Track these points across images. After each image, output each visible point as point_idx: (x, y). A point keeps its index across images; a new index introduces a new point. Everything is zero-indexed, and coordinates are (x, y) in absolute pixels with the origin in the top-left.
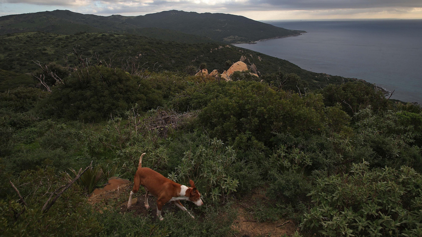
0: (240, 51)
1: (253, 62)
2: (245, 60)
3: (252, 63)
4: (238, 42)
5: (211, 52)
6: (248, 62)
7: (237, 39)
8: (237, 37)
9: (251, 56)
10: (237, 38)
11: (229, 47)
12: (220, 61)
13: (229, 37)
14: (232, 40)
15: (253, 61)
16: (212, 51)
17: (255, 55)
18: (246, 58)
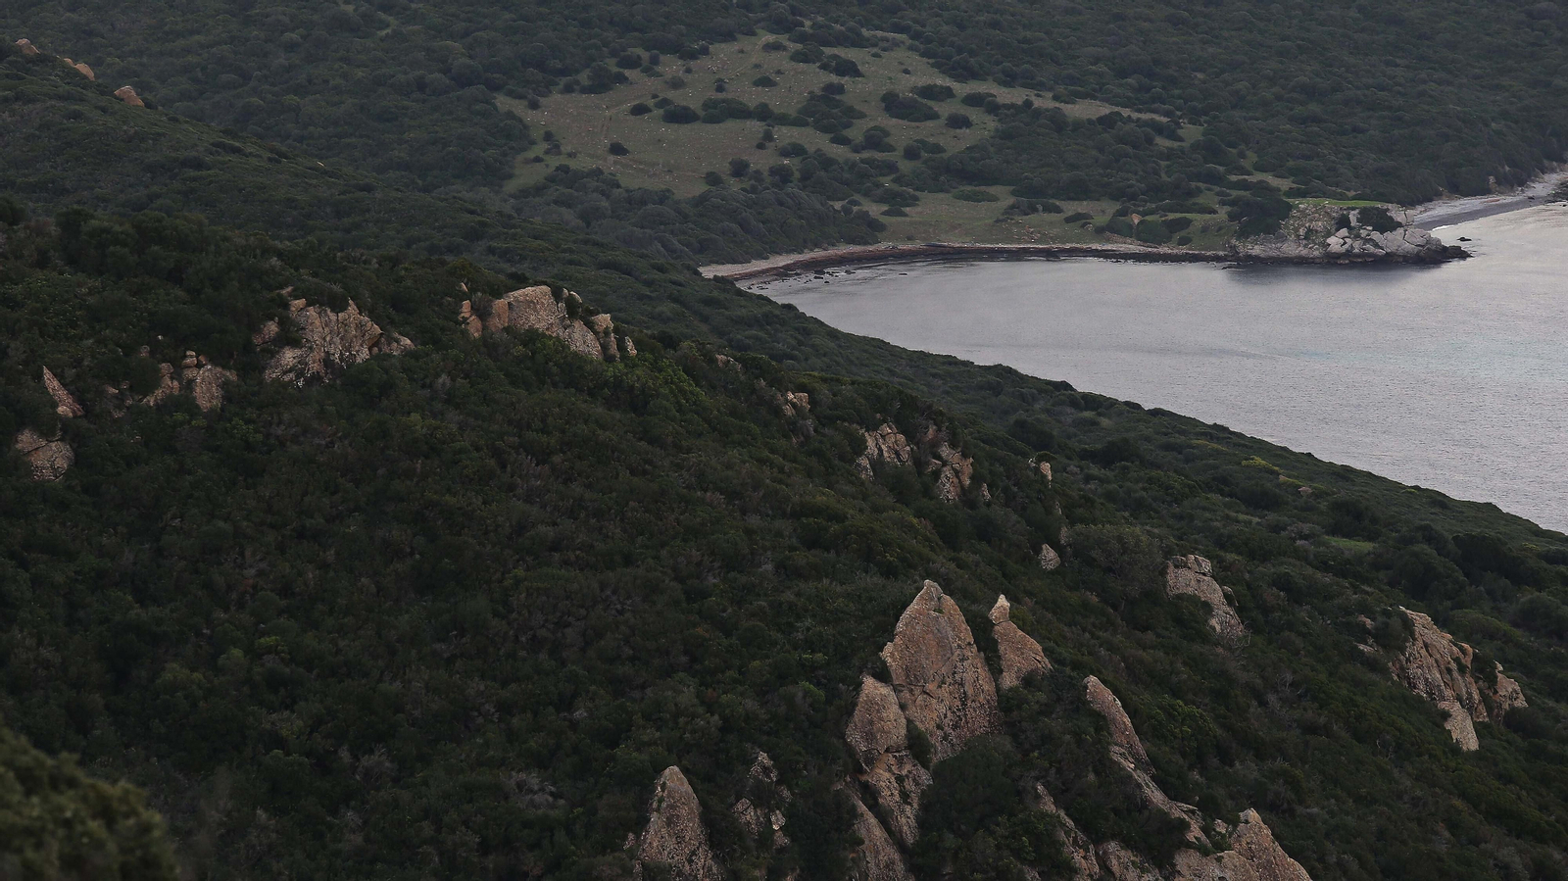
0: (884, 444)
1: (1247, 769)
2: (1006, 704)
3: (1209, 809)
4: (934, 209)
5: (50, 458)
6: (1105, 766)
7: (902, 132)
8: (905, 86)
9: (1189, 615)
10: (893, 104)
11: (582, 341)
12: (290, 724)
13: (671, 66)
14: (762, 162)
15: (1260, 752)
16: (69, 432)
17: (1343, 568)
18: (1024, 654)
